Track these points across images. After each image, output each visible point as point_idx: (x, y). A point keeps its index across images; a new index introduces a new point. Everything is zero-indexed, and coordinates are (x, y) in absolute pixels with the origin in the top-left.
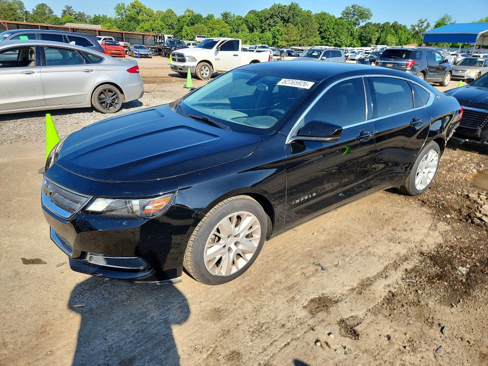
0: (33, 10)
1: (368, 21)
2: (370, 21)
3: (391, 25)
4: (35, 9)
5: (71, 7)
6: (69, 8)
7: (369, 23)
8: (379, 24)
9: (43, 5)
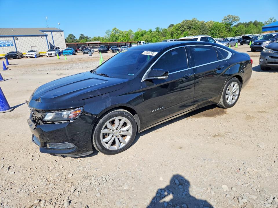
0: (67, 37)
1: (238, 22)
2: (240, 22)
3: (253, 22)
4: (68, 37)
5: (83, 34)
6: (82, 35)
7: (239, 23)
8: (246, 23)
9: (71, 35)
